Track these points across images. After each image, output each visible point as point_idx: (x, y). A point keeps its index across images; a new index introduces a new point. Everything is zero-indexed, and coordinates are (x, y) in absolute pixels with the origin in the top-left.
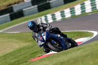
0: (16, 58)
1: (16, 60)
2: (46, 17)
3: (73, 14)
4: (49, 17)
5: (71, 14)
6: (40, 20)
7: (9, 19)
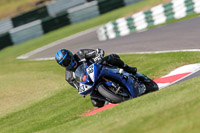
0: (54, 111)
1: (55, 115)
2: (115, 24)
3: (170, 17)
4: (122, 23)
5: (167, 15)
6: (103, 31)
7: (41, 32)
